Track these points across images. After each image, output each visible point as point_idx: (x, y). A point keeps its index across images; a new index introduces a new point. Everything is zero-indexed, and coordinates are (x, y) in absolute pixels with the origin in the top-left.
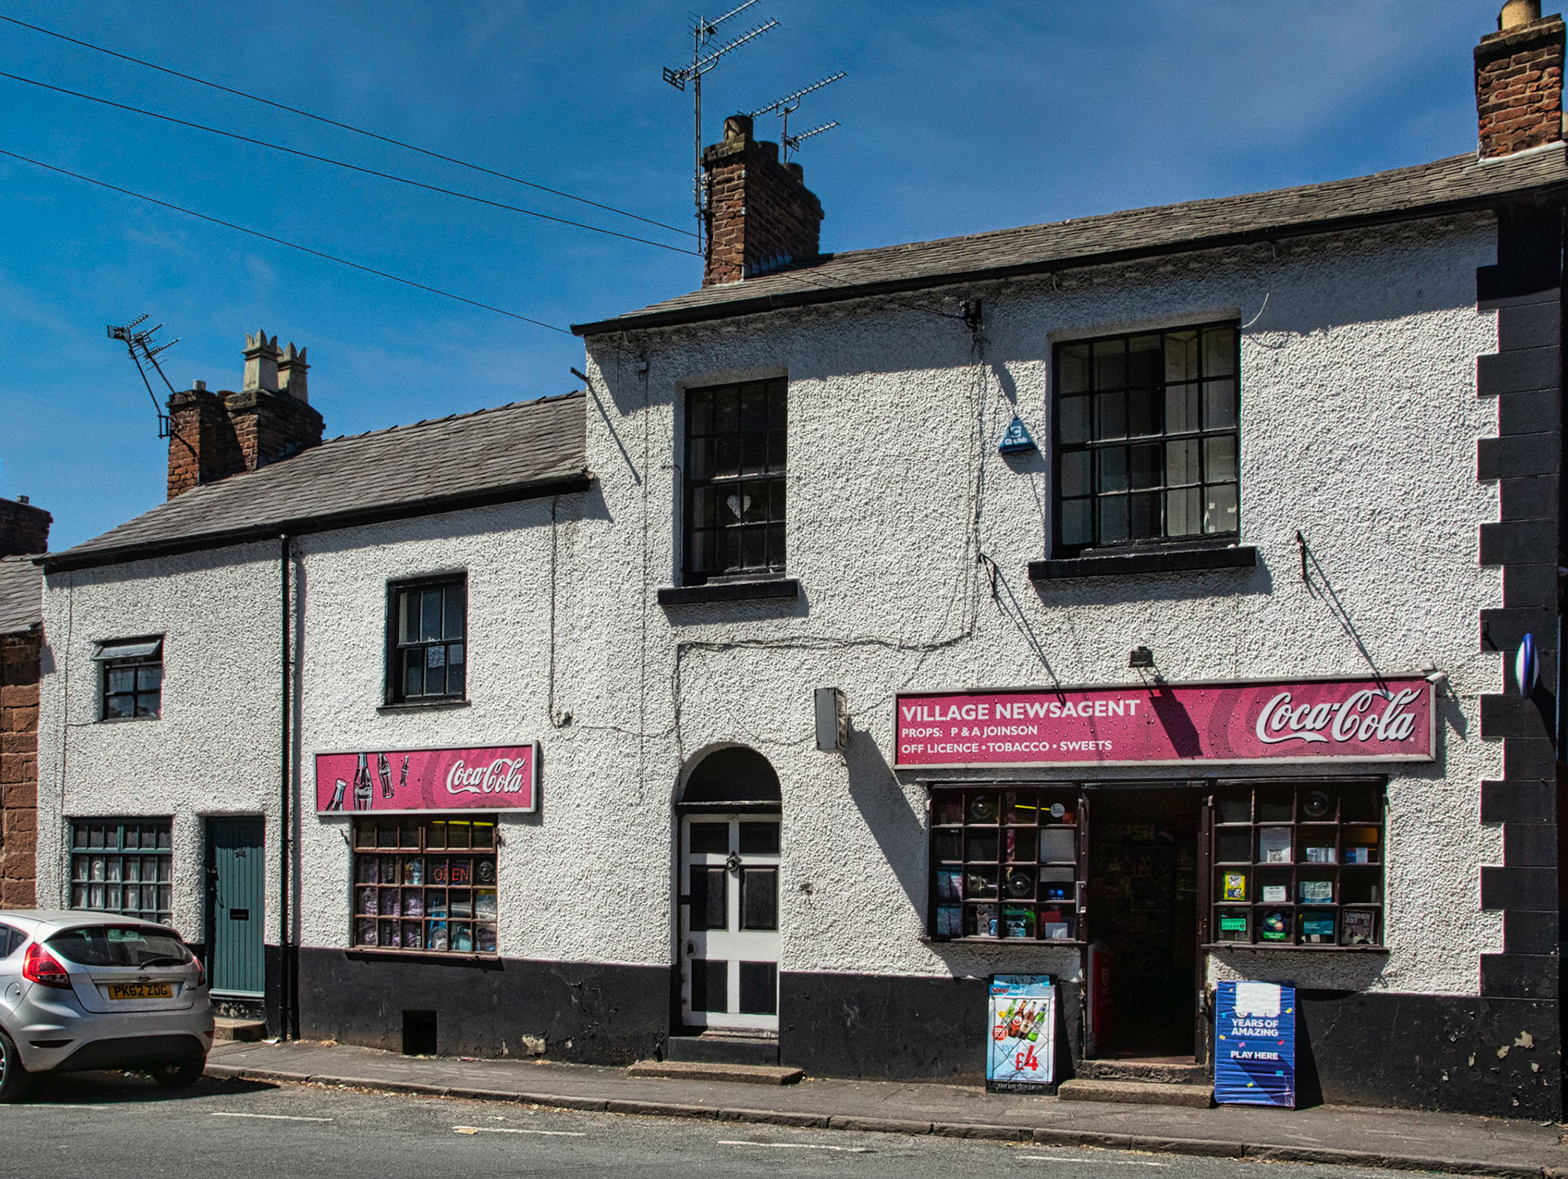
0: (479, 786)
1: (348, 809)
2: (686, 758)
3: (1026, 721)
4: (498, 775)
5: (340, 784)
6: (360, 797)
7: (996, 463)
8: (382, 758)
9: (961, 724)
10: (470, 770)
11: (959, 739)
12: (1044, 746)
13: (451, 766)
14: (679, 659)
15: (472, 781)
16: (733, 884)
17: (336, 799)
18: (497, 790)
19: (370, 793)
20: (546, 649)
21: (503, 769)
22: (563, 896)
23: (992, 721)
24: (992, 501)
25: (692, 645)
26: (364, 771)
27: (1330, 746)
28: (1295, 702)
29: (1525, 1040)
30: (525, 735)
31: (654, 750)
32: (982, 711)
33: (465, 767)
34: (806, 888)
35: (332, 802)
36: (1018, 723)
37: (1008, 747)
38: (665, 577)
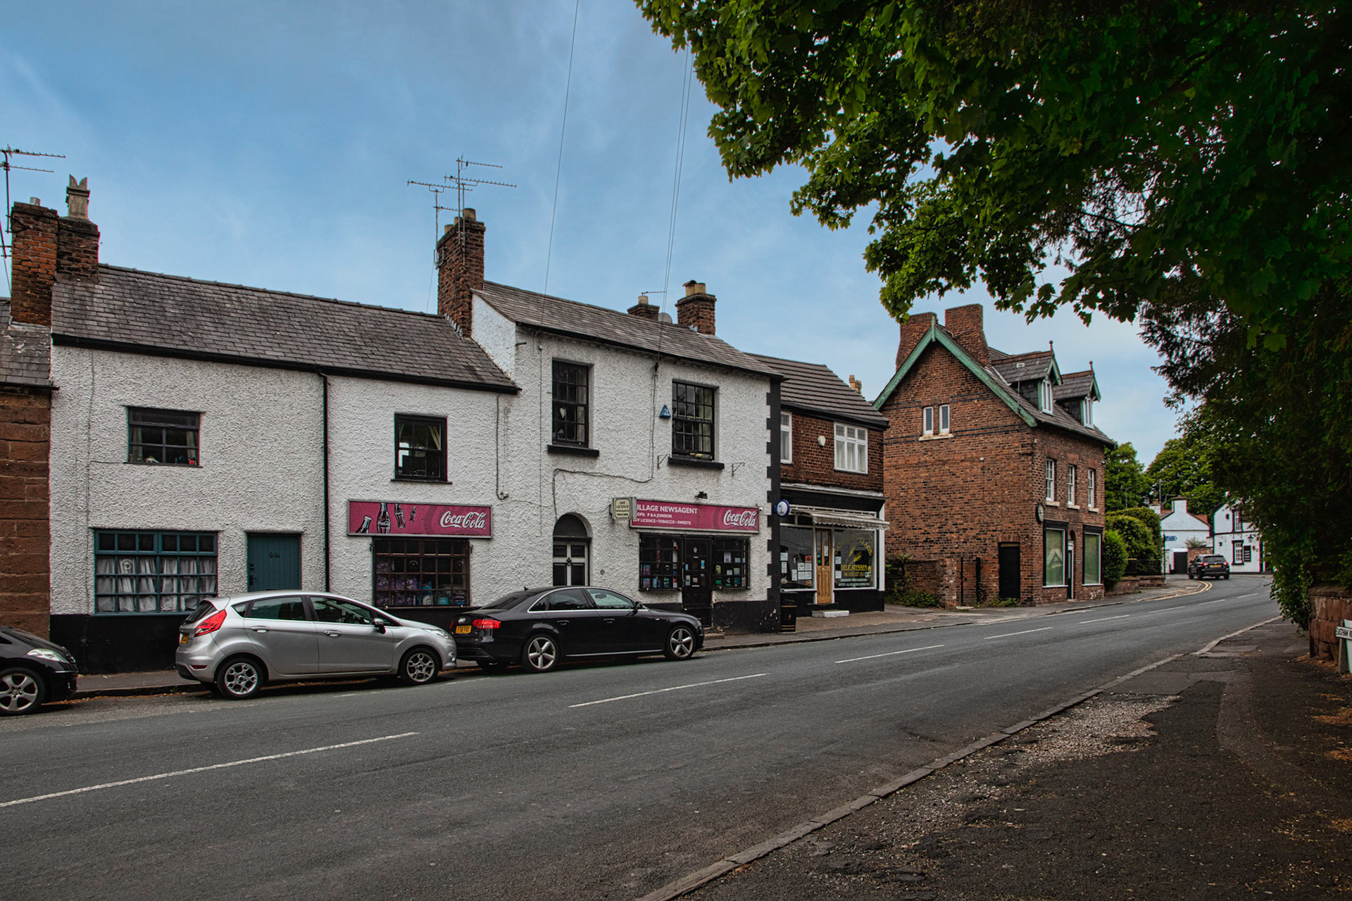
0: (461, 524)
1: (373, 532)
2: (558, 518)
3: (668, 513)
4: (471, 520)
5: (367, 519)
6: (381, 526)
7: (657, 420)
8: (397, 507)
9: (651, 512)
10: (455, 516)
11: (650, 518)
12: (673, 522)
13: (443, 514)
14: (555, 475)
15: (456, 522)
16: (569, 569)
17: (364, 526)
18: (471, 527)
19: (389, 524)
20: (494, 463)
21: (475, 517)
22: (505, 577)
23: (660, 512)
24: (657, 433)
25: (560, 470)
26: (385, 513)
27: (738, 527)
28: (732, 513)
29: (775, 612)
30: (483, 502)
31: (546, 513)
32: (656, 508)
33: (452, 515)
34: (602, 572)
35: (361, 528)
36: (667, 513)
37: (664, 522)
38: (548, 439)
